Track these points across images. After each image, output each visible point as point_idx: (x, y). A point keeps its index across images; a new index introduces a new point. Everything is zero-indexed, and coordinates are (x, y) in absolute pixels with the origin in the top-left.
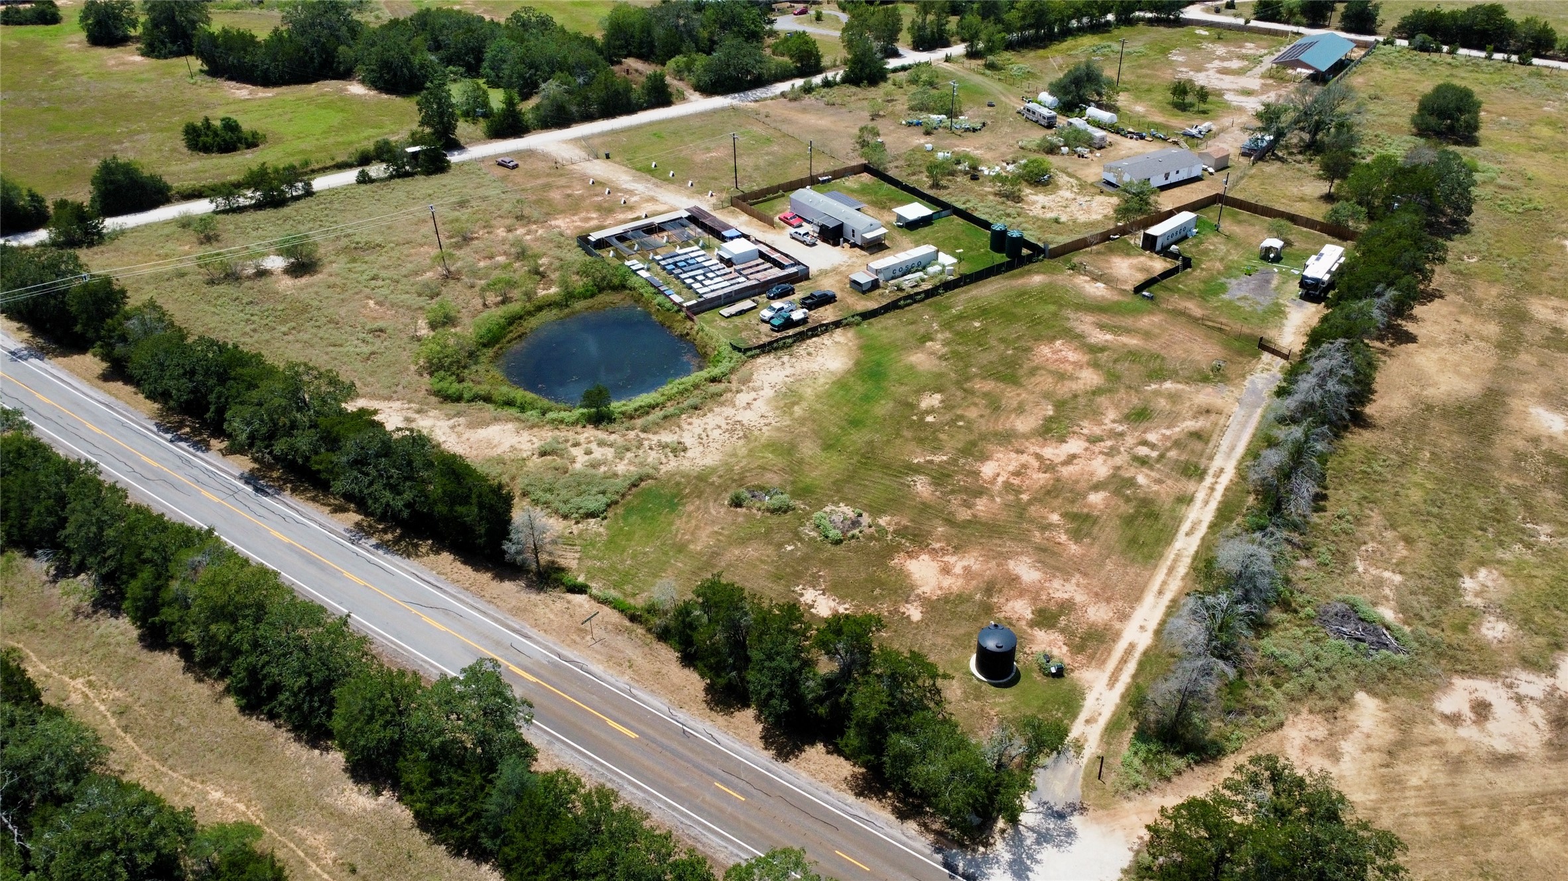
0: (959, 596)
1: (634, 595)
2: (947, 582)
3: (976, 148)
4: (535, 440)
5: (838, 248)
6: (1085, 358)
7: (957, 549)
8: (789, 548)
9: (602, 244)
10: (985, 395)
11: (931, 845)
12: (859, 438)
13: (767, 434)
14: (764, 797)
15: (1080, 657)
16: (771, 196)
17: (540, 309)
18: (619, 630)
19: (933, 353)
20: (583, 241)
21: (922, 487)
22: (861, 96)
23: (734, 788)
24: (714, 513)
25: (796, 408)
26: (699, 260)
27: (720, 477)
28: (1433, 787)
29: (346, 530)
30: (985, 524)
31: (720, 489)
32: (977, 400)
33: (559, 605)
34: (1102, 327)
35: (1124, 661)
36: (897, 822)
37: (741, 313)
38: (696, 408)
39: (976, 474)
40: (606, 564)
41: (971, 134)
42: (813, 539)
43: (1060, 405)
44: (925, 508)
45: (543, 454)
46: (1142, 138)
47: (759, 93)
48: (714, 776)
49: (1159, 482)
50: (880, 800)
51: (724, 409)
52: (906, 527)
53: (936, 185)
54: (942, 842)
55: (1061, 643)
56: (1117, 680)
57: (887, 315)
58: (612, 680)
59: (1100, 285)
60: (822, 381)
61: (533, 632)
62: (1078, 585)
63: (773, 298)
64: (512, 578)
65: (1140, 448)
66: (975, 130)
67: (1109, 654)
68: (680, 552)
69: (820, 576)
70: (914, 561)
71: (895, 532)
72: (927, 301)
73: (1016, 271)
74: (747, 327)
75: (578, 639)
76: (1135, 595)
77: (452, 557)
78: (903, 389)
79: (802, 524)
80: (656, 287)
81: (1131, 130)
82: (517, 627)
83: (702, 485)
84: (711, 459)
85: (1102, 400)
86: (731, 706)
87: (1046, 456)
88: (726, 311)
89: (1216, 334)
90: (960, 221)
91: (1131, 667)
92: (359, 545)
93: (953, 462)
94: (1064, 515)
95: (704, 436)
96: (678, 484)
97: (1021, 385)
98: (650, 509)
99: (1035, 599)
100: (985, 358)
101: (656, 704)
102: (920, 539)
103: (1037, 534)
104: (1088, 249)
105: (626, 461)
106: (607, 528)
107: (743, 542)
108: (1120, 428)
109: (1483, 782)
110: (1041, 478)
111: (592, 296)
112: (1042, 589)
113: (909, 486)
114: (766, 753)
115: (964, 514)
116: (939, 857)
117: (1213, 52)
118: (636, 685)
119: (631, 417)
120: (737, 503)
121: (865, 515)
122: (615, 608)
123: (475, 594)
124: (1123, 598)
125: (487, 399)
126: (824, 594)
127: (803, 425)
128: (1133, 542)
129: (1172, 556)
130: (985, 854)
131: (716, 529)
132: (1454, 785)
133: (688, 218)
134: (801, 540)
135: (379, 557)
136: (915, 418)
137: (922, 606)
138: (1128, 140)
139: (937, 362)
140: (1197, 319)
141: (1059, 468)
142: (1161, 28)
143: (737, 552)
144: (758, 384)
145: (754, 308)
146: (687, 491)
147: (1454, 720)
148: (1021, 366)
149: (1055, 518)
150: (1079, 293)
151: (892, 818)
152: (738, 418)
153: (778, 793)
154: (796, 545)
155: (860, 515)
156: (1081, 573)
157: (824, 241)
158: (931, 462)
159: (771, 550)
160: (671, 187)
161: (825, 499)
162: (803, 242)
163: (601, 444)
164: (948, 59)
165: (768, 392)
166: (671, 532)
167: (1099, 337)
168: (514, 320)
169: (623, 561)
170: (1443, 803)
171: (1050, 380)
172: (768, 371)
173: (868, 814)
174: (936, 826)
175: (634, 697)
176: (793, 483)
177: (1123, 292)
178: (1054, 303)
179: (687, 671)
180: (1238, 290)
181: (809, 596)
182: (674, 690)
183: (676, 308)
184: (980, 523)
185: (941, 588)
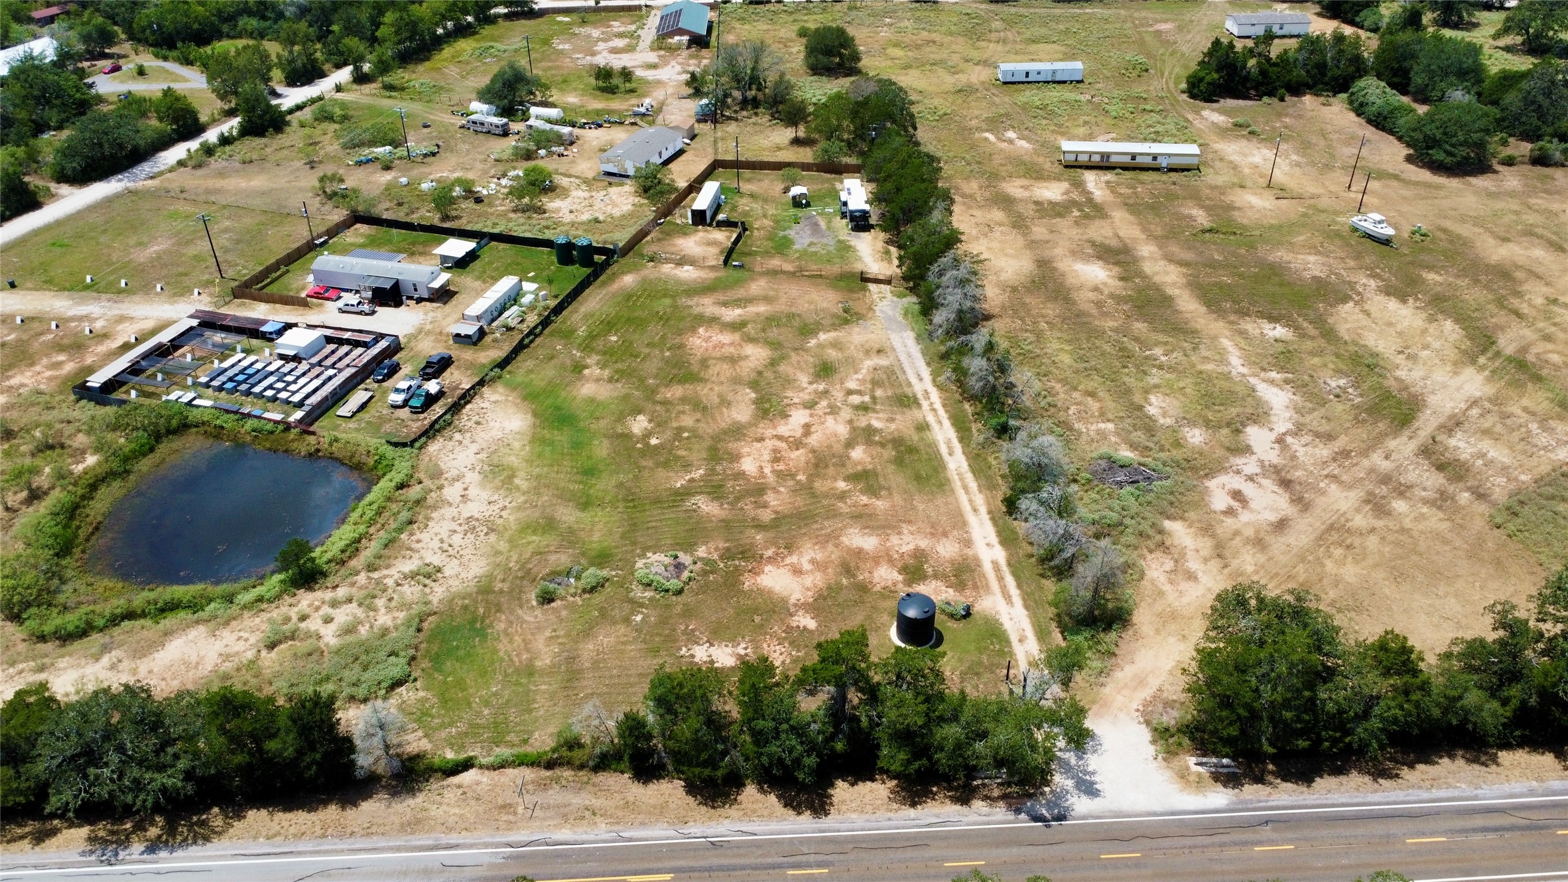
0: (829, 588)
1: (525, 741)
2: (808, 581)
3: (453, 171)
4: (245, 635)
5: (403, 308)
6: (736, 337)
7: (790, 547)
8: (639, 618)
9: (112, 385)
10: (684, 400)
11: (1008, 810)
12: (605, 485)
13: (512, 518)
14: (841, 856)
15: (968, 592)
16: (274, 275)
17: (93, 487)
18: (543, 786)
19: (598, 380)
20: (83, 391)
21: (706, 506)
22: (275, 146)
23: (808, 865)
24: (531, 619)
25: (517, 481)
26: (259, 366)
27: (503, 581)
28: (1263, 566)
29: (83, 854)
30: (791, 516)
31: (516, 594)
32: (681, 408)
33: (450, 795)
34: (725, 304)
35: (1001, 579)
36: (965, 809)
37: (363, 407)
38: (411, 522)
39: (741, 475)
40: (462, 727)
41: (432, 159)
42: (651, 599)
43: (754, 385)
44: (726, 525)
45: (271, 646)
46: (600, 126)
47: (146, 168)
48: (780, 866)
49: (892, 420)
50: (934, 799)
51: (442, 511)
52: (728, 549)
53: (445, 218)
54: (1015, 802)
55: (944, 588)
56: (1010, 596)
57: (519, 358)
58: (591, 837)
59: (686, 268)
60: (517, 445)
61: (454, 838)
62: (912, 534)
63: (383, 381)
64: (367, 796)
65: (851, 397)
66: (434, 154)
67: (986, 579)
68: (531, 674)
69: (693, 630)
70: (762, 576)
71: (721, 558)
72: (546, 331)
73: (602, 278)
74: (382, 420)
75: (511, 817)
76: (960, 522)
77: (264, 812)
78: (602, 424)
79: (629, 590)
80: (236, 413)
81: (584, 121)
82: (430, 842)
83: (491, 597)
84: (477, 568)
85: (782, 368)
86: (727, 795)
87: (787, 434)
88: (345, 410)
89: (820, 281)
90: (502, 246)
91: (1010, 581)
92: (123, 862)
93: (712, 472)
94: (847, 479)
95: (445, 546)
96: (465, 608)
97: (706, 381)
98: (457, 648)
99: (891, 561)
100: (652, 366)
101: (659, 833)
102: (750, 554)
103: (840, 504)
104: (649, 238)
105: (383, 610)
106: (427, 689)
107: (587, 633)
108: (821, 387)
109: (1283, 547)
110: (798, 457)
111: (152, 450)
112: (888, 549)
113: (695, 511)
114: (802, 817)
115: (766, 516)
116: (1023, 816)
117: (589, 36)
118: (620, 828)
119: (343, 563)
120: (547, 598)
121: (681, 554)
122: (519, 765)
123: (341, 837)
124: (954, 527)
125: (130, 615)
126: (712, 645)
127: (539, 494)
128: (918, 478)
129: (956, 477)
130: (1052, 792)
131: (548, 634)
132: (1271, 559)
133: (200, 325)
134: (642, 605)
135: (165, 860)
136: (639, 446)
137: (807, 612)
138: (587, 131)
139: (610, 386)
140: (794, 273)
141: (805, 441)
142: (523, 22)
143: (591, 647)
144: (454, 473)
145: (372, 397)
146: (481, 610)
147: (1230, 512)
148: (690, 364)
149: (842, 485)
150: (679, 282)
151: (958, 807)
152: (466, 515)
153: (851, 846)
154: (642, 613)
155: (676, 557)
156: (904, 522)
157: (381, 305)
158: (692, 480)
159: (622, 629)
160: (136, 298)
161: (629, 556)
162: (360, 313)
163: (334, 604)
164: (339, 89)
165: (472, 477)
166: (502, 660)
167: (732, 314)
168: (72, 511)
169: (479, 714)
170: (1277, 574)
171: (725, 366)
172: (452, 456)
173: (937, 816)
174: (996, 793)
175: (630, 840)
176: (583, 554)
177: (712, 268)
178: (665, 296)
179: (651, 785)
180: (801, 238)
181: (701, 653)
182: (660, 812)
183: (281, 427)
184: (784, 517)
185: (808, 589)
